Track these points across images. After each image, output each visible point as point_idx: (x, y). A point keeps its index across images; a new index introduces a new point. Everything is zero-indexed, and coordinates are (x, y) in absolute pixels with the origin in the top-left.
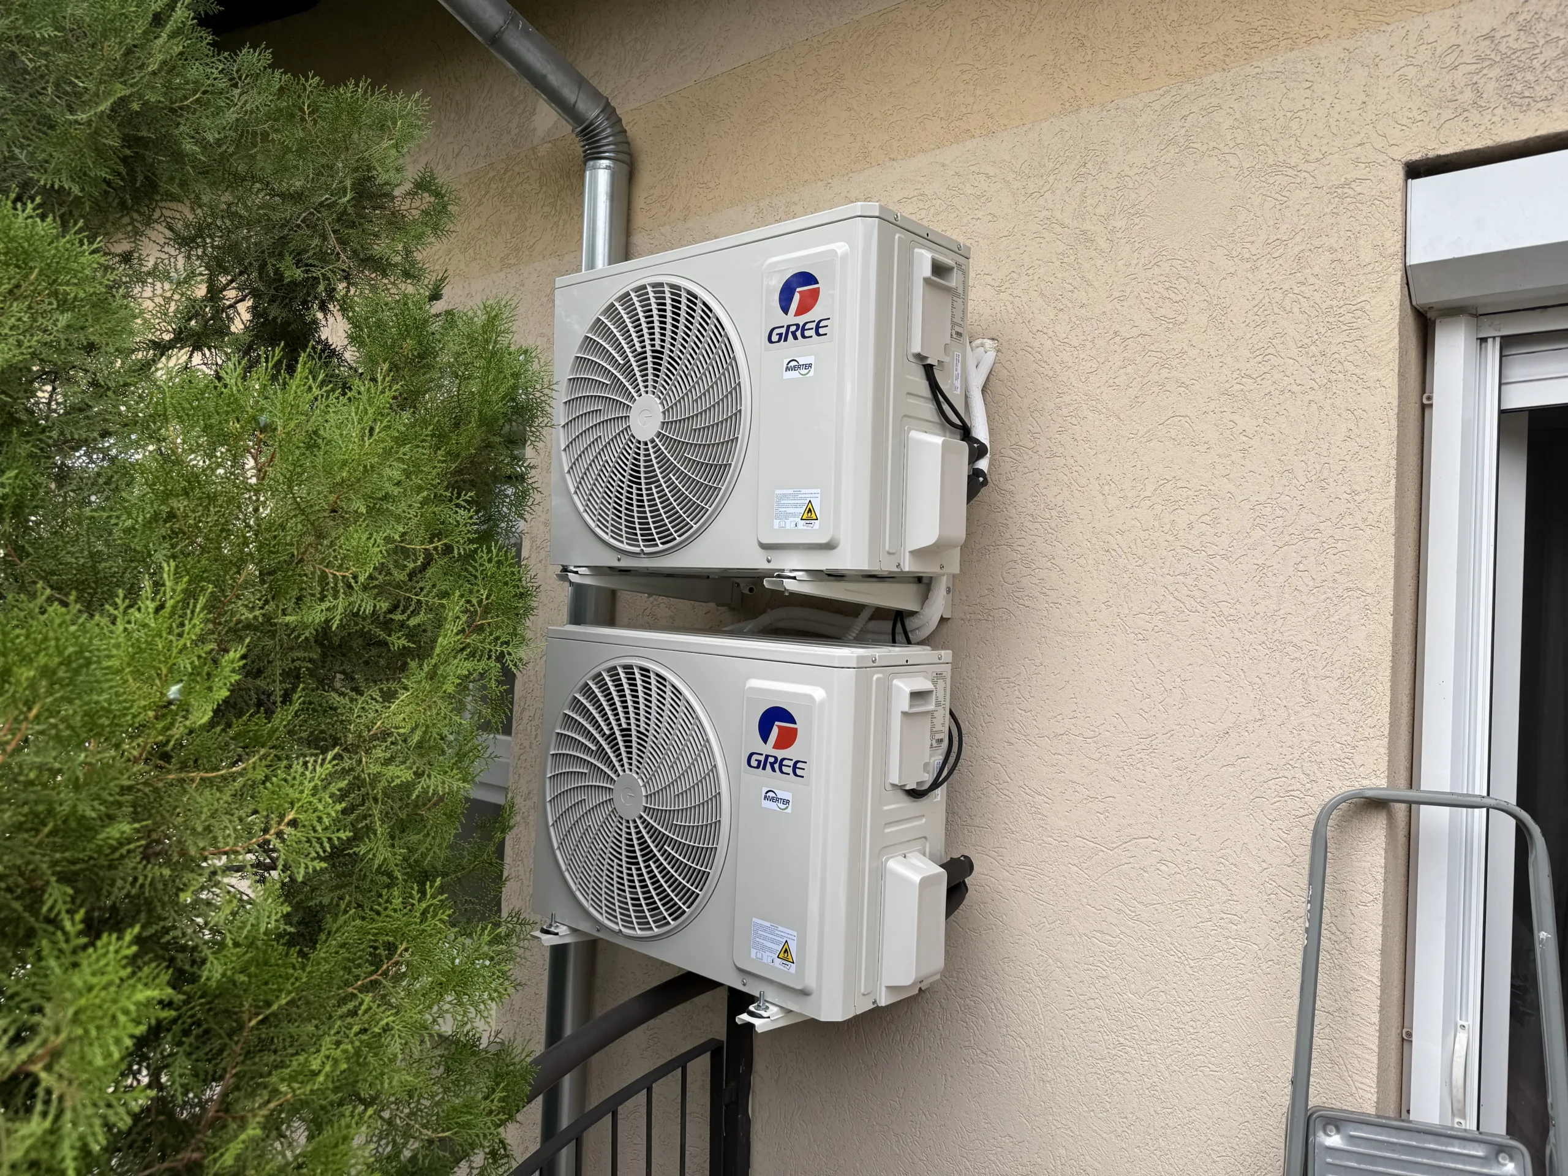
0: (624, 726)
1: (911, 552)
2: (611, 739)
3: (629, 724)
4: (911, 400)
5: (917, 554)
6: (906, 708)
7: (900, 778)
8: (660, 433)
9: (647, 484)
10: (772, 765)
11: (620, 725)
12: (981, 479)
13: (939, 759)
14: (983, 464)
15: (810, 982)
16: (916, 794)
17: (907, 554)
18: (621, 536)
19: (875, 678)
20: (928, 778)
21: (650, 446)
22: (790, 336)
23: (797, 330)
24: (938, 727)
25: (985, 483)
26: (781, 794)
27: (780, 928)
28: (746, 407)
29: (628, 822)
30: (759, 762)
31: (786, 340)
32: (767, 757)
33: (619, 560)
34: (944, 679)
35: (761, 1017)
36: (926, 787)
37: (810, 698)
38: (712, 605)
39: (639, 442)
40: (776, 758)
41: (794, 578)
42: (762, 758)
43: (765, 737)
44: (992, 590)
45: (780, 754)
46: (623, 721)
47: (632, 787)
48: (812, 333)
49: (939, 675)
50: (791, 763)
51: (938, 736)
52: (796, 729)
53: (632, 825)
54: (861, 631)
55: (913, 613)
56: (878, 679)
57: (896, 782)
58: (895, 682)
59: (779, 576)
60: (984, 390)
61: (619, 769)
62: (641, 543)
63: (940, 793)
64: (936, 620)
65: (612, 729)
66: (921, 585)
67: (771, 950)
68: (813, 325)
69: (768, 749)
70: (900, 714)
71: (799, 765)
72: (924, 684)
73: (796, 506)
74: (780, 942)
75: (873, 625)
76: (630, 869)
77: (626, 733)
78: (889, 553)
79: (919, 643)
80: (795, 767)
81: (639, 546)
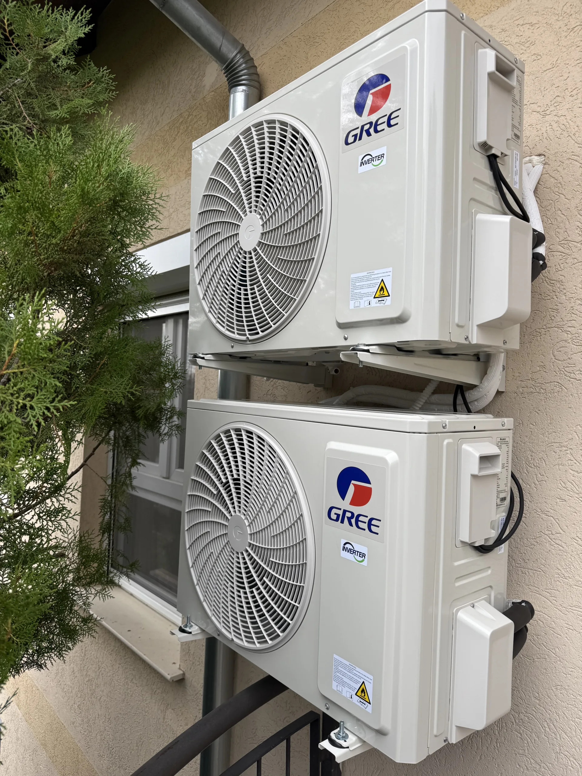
0: (236, 476)
1: (478, 326)
2: (226, 485)
3: (239, 475)
4: (477, 186)
5: (484, 327)
6: (476, 472)
7: (470, 538)
8: (260, 242)
9: (251, 285)
10: (349, 519)
11: (232, 476)
12: (541, 262)
13: (503, 515)
14: (541, 250)
15: (385, 723)
16: (483, 549)
17: (475, 328)
18: (233, 328)
19: (445, 443)
20: (494, 534)
21: (253, 254)
22: (364, 133)
23: (370, 128)
24: (502, 487)
25: (544, 266)
26: (357, 547)
27: (358, 669)
28: (326, 207)
29: (238, 553)
30: (338, 515)
31: (360, 139)
32: (345, 512)
33: (232, 347)
34: (507, 443)
35: (340, 747)
36: (491, 543)
37: (383, 460)
38: (311, 386)
39: (245, 253)
40: (353, 514)
41: (368, 351)
42: (341, 513)
43: (343, 494)
44: (544, 366)
45: (357, 510)
46: (234, 472)
47: (240, 525)
48: (385, 126)
49: (503, 440)
50: (366, 520)
51: (502, 495)
52: (370, 489)
53: (240, 556)
54: (426, 403)
55: (472, 387)
56: (448, 444)
57: (467, 540)
58: (465, 447)
59: (354, 350)
60: (535, 191)
61: (232, 510)
62: (247, 333)
63: (503, 549)
64: (493, 393)
65: (227, 478)
66: (479, 362)
67: (350, 687)
68: (385, 119)
69: (345, 504)
70: (470, 476)
71: (374, 522)
72: (491, 449)
73: (369, 286)
74: (359, 682)
75: (436, 398)
76: (239, 592)
77: (236, 481)
78: (458, 326)
79: (479, 412)
80: (370, 524)
81: (245, 335)
